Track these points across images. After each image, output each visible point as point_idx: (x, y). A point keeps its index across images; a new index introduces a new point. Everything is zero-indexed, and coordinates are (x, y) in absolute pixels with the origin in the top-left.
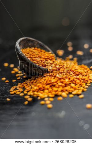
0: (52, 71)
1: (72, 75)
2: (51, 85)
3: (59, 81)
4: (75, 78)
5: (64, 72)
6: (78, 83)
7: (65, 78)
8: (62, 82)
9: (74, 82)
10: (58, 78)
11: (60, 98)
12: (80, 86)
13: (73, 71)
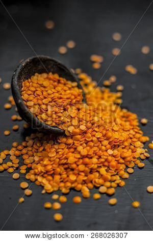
0: (72, 136)
1: (105, 146)
2: (66, 166)
3: (81, 161)
4: (110, 155)
5: (92, 141)
6: (113, 167)
7: (92, 155)
8: (86, 165)
9: (106, 164)
10: (79, 153)
11: (78, 199)
12: (116, 173)
13: (108, 139)
